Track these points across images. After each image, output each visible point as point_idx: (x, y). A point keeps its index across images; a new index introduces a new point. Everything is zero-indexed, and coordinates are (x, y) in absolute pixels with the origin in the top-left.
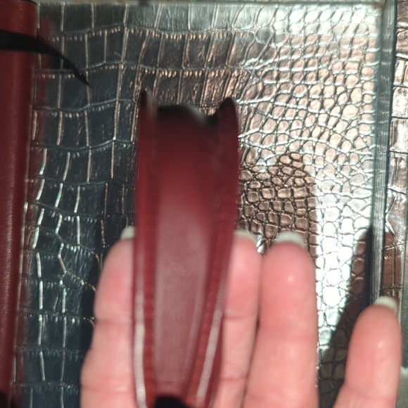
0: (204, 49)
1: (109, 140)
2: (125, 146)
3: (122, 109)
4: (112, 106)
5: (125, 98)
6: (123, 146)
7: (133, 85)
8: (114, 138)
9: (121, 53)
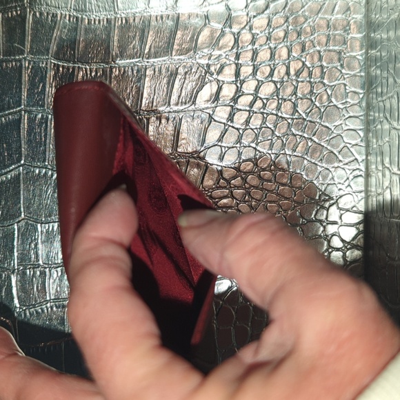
0: (137, 38)
1: (14, 164)
2: (37, 171)
3: (31, 121)
4: (16, 117)
5: (33, 106)
6: (34, 171)
7: (44, 87)
8: (22, 162)
9: (23, 44)
